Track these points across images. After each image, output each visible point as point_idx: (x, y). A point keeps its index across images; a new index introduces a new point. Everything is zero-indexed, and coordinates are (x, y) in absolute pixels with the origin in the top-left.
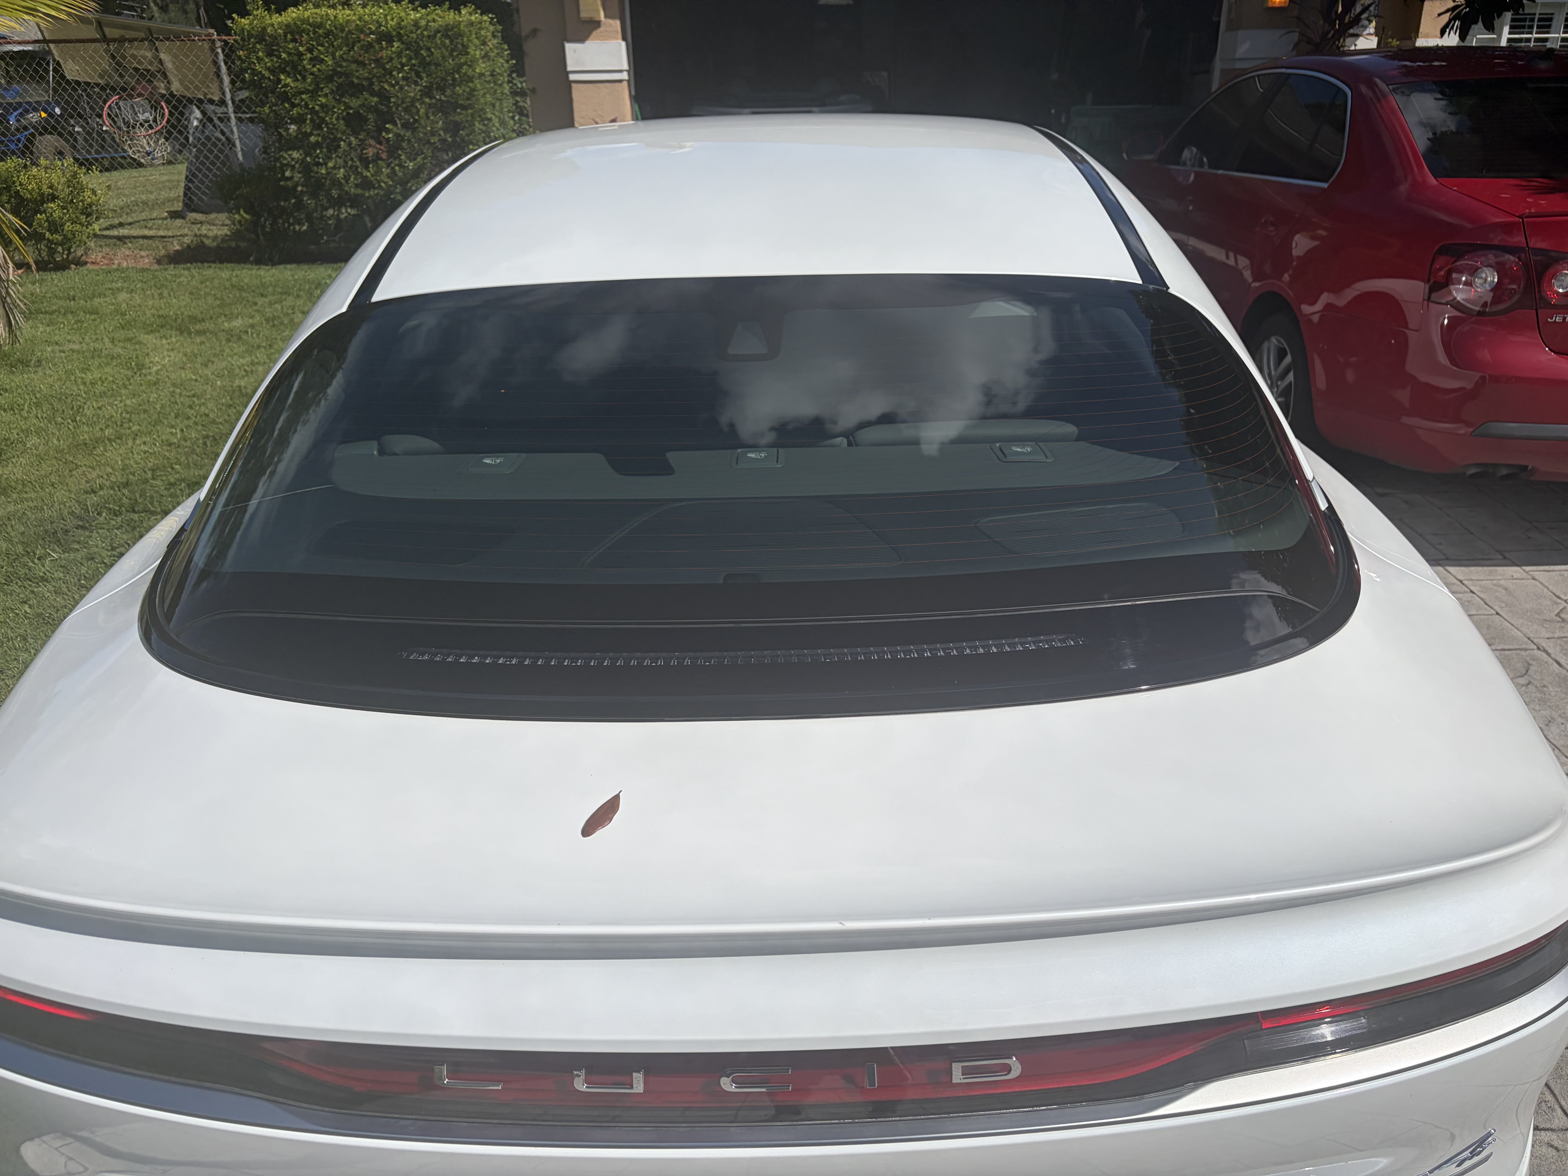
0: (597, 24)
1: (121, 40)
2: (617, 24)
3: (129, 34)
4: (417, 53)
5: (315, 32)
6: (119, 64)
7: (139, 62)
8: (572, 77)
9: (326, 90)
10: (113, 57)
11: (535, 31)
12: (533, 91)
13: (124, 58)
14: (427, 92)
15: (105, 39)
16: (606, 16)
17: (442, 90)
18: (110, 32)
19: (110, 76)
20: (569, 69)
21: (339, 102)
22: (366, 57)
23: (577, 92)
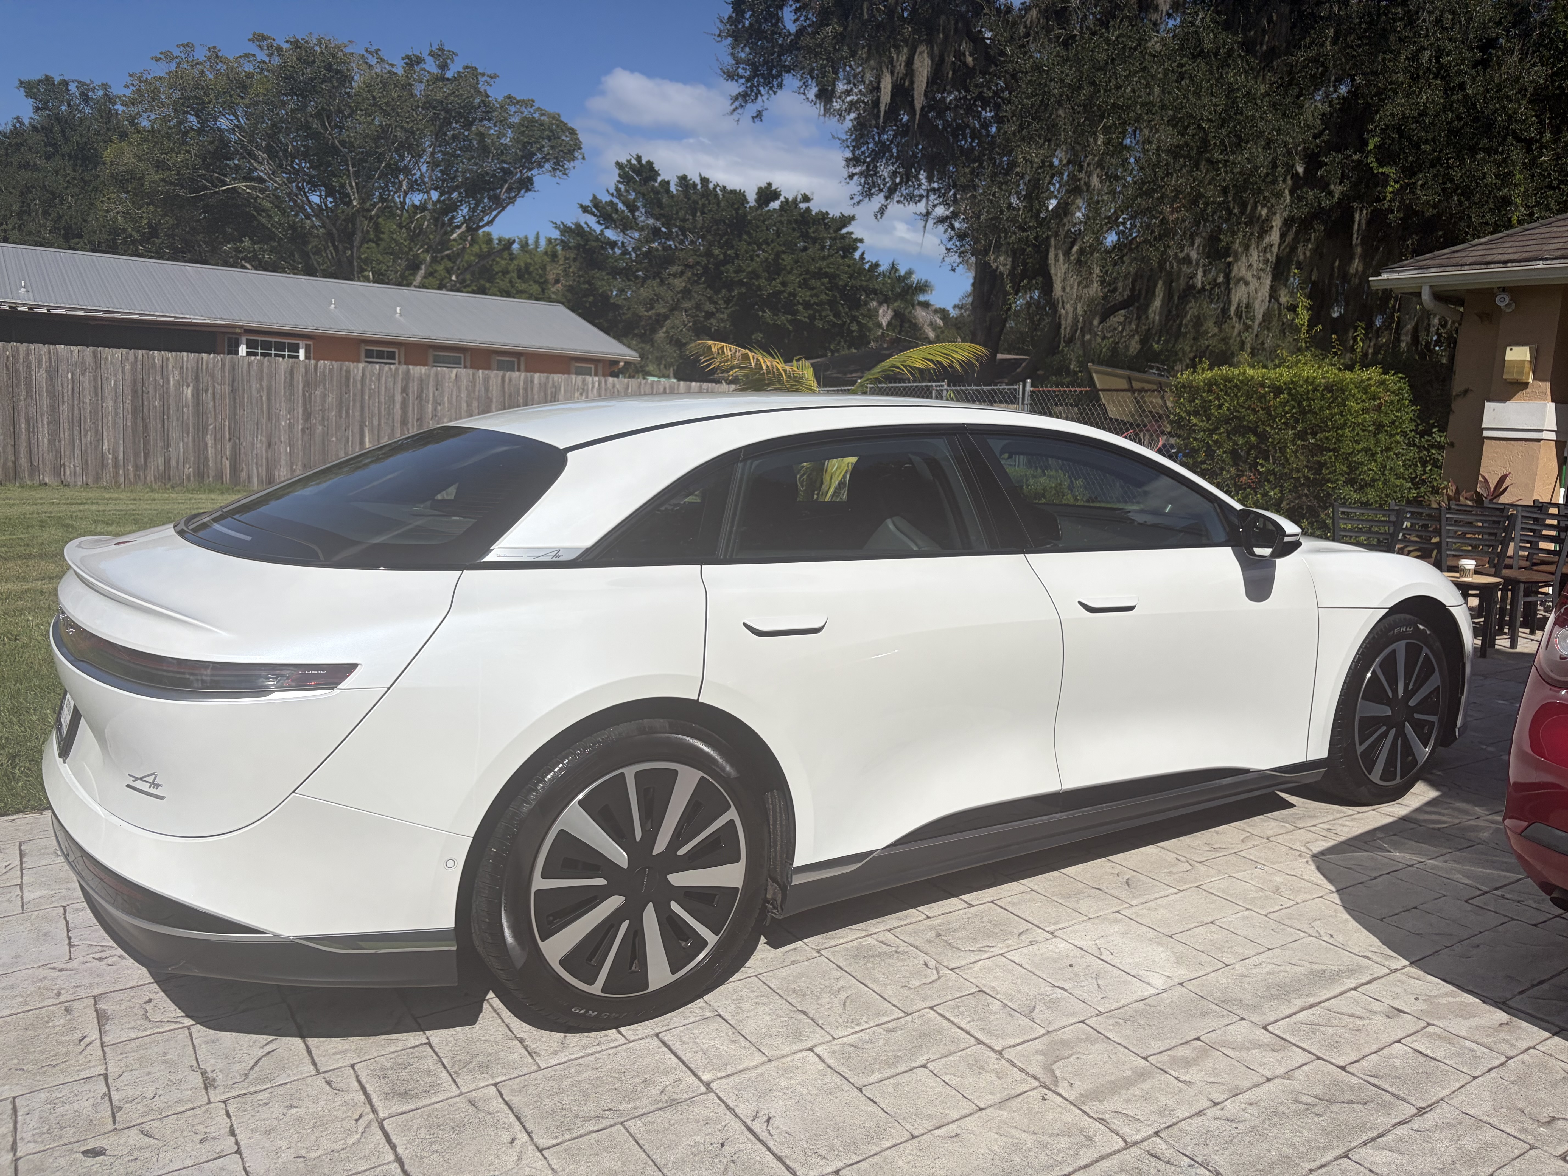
0: (1526, 385)
1: (1140, 391)
2: (1546, 387)
3: (1147, 386)
4: (1300, 404)
5: (1225, 386)
6: (1141, 407)
7: (1154, 407)
8: (1486, 434)
9: (1222, 430)
10: (1138, 402)
11: (1466, 391)
12: (1452, 445)
13: (1145, 402)
14: (1302, 436)
15: (1132, 390)
16: (1534, 379)
17: (1314, 434)
18: (1136, 385)
19: (1133, 416)
20: (1484, 426)
21: (1229, 439)
22: (1258, 406)
23: (1488, 449)
